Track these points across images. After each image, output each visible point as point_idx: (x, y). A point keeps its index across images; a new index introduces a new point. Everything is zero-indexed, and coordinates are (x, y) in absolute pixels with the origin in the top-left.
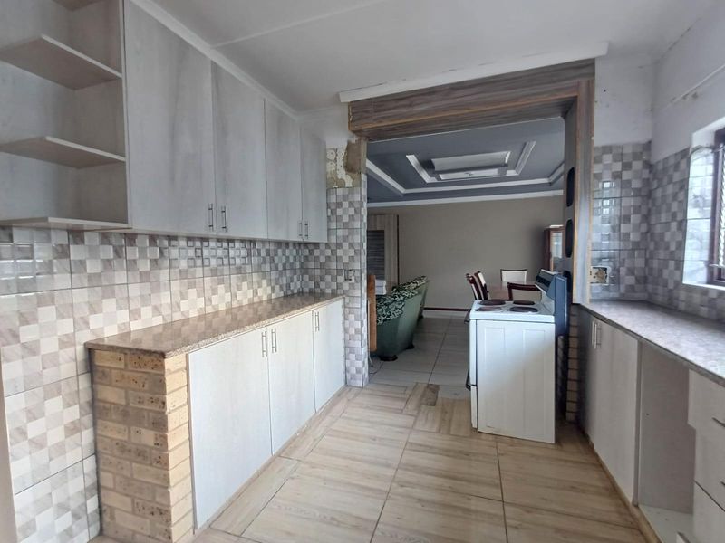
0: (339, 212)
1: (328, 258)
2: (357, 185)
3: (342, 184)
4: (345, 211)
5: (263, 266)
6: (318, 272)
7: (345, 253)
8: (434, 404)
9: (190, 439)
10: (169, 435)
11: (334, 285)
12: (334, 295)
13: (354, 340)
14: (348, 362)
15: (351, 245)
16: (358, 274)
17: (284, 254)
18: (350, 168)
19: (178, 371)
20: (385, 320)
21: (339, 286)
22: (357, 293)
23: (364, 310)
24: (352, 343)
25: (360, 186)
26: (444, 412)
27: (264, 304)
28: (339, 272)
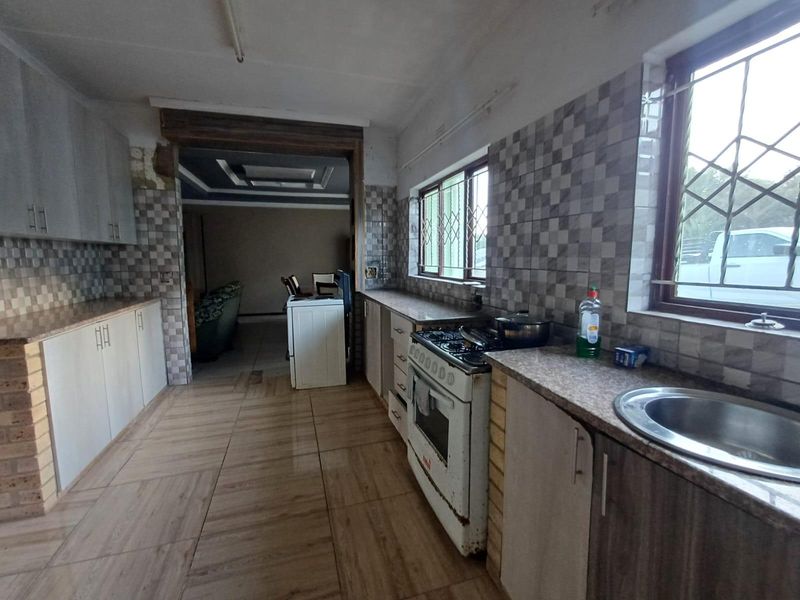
0: (150, 214)
1: (139, 261)
2: (170, 188)
3: (152, 186)
4: (158, 214)
5: (62, 268)
6: (125, 275)
7: (160, 256)
8: (260, 382)
9: (49, 416)
10: (33, 410)
11: (149, 288)
12: (148, 298)
13: (175, 340)
14: (169, 364)
15: (167, 248)
16: (176, 276)
17: (83, 256)
18: (161, 170)
19: (34, 356)
20: (204, 322)
21: (155, 289)
22: (177, 294)
23: (185, 311)
24: (173, 344)
25: (175, 190)
26: (269, 385)
27: (66, 309)
28: (153, 274)
